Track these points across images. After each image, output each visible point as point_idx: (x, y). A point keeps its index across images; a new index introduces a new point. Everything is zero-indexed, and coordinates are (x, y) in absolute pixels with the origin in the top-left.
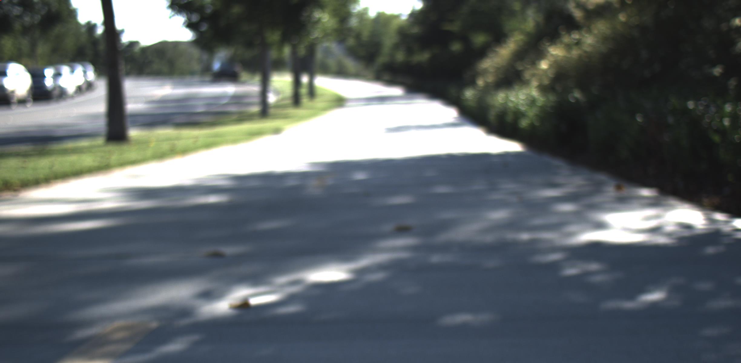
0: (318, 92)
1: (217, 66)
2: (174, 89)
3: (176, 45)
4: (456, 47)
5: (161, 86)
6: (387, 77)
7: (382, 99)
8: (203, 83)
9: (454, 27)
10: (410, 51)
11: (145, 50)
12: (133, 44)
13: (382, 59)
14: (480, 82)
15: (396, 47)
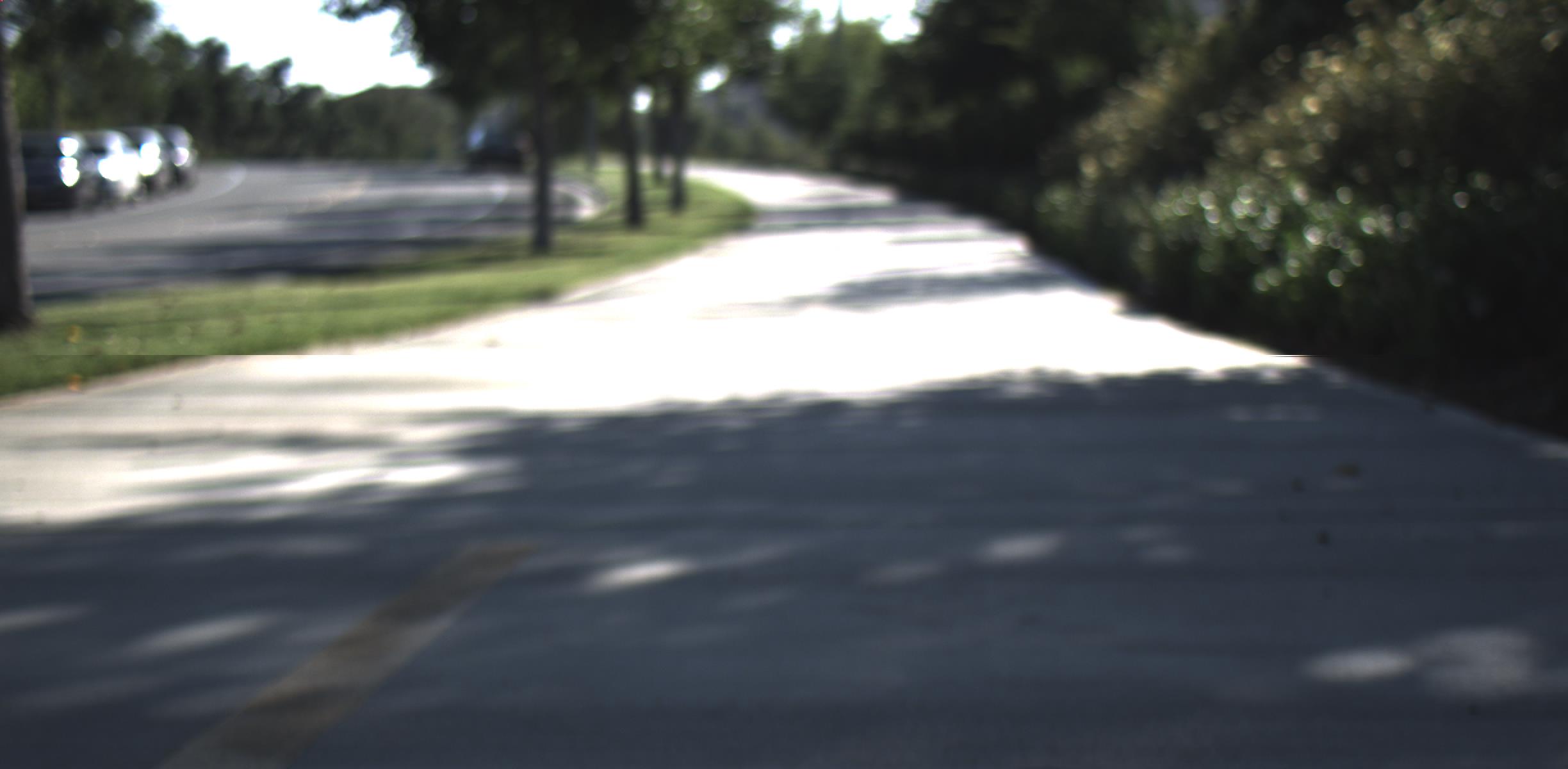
0: (693, 195)
1: (477, 138)
2: (372, 187)
3: (404, 93)
4: (1021, 92)
5: (347, 180)
6: (855, 164)
7: (841, 215)
8: (448, 175)
9: (1017, 39)
10: (910, 108)
11: (335, 106)
12: (307, 93)
13: (845, 125)
14: (1089, 169)
15: (878, 96)
